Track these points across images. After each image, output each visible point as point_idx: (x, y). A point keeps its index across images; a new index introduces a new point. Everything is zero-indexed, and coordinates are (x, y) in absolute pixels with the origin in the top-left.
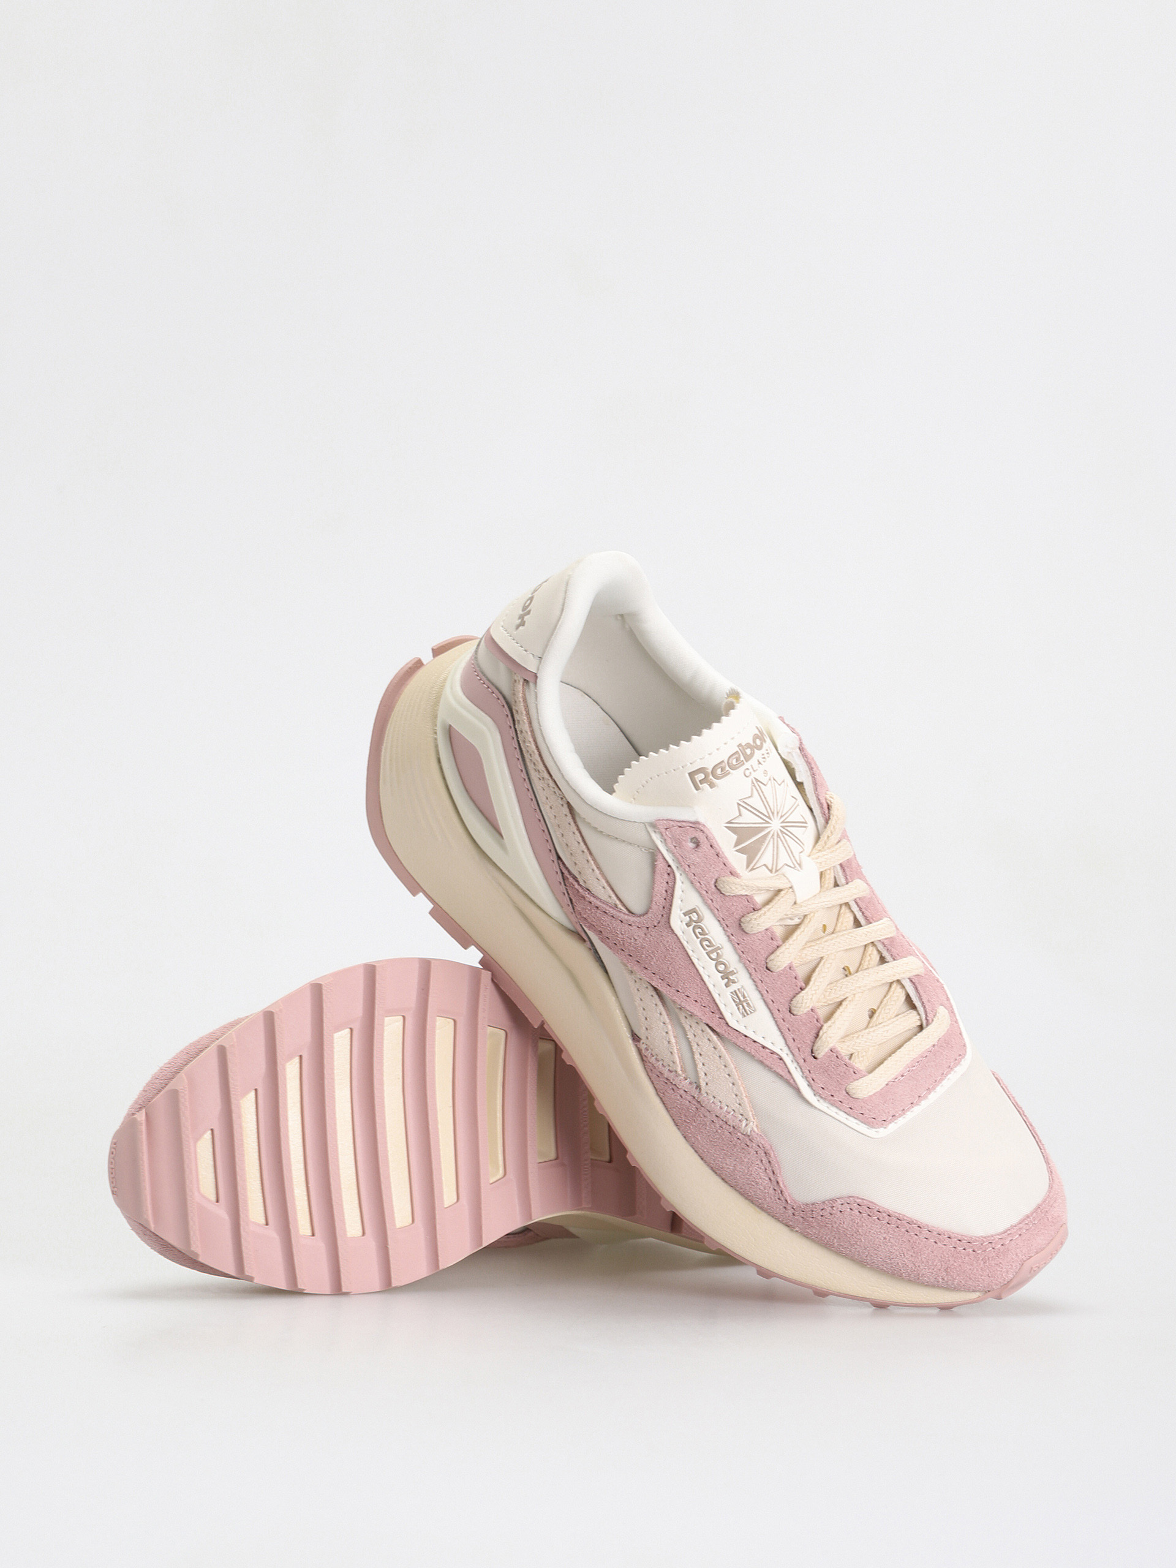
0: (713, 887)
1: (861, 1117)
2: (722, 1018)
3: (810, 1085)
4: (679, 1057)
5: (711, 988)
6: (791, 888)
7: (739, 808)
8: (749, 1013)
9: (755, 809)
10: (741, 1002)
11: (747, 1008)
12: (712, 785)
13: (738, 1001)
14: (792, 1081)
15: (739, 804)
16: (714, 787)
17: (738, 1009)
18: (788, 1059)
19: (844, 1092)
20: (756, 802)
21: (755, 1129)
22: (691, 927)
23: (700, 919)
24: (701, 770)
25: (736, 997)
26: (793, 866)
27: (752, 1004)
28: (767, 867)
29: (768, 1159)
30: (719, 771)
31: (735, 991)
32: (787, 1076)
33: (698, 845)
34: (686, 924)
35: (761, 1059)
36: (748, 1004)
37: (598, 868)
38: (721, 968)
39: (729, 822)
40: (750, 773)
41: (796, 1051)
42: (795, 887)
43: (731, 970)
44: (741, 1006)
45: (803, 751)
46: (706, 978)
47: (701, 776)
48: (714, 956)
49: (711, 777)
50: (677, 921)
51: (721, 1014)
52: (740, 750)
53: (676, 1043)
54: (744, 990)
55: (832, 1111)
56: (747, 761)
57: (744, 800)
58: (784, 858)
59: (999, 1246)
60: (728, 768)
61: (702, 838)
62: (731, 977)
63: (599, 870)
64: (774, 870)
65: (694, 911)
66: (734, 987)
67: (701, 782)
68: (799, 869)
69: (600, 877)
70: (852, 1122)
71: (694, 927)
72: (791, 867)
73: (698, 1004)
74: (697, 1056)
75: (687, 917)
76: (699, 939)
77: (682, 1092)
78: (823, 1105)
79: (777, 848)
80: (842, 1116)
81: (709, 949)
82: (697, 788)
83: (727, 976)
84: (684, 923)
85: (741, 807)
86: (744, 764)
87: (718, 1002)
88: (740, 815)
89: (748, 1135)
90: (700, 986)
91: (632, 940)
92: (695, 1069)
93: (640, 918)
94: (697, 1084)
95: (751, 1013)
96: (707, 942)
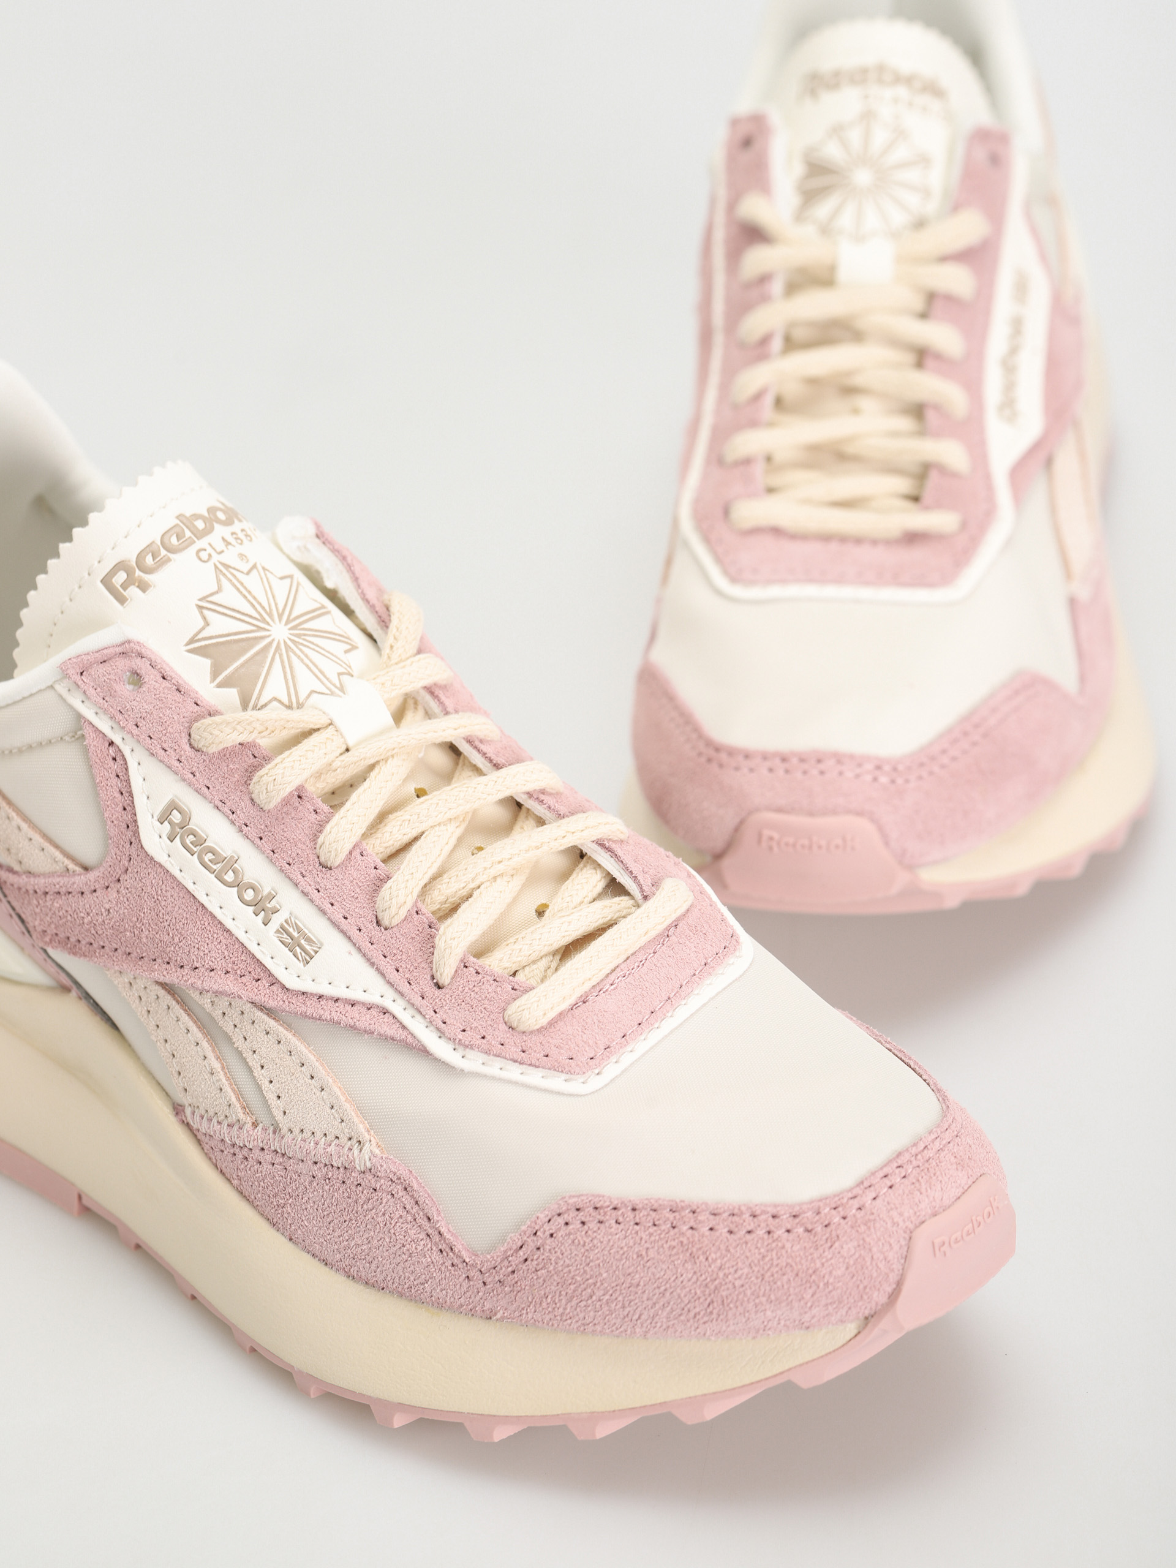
0: (187, 747)
1: (546, 1062)
2: (274, 981)
3: (442, 1034)
4: (234, 1090)
5: (243, 938)
6: (331, 724)
7: (201, 613)
8: (313, 954)
9: (233, 610)
11: (308, 948)
12: (144, 587)
13: (290, 941)
14: (410, 1040)
15: (200, 608)
16: (148, 589)
17: (295, 956)
18: (398, 1008)
19: (503, 1027)
20: (229, 597)
21: (377, 1151)
22: (178, 840)
23: (186, 818)
24: (120, 566)
25: (285, 936)
26: (327, 692)
27: (316, 937)
28: (280, 702)
29: (412, 1196)
30: (149, 560)
31: (282, 927)
32: (400, 1034)
33: (137, 678)
34: (168, 837)
35: (351, 1022)
36: (309, 940)
37: (24, 820)
38: (249, 895)
39: (191, 641)
40: (210, 555)
41: (405, 987)
42: (337, 721)
43: (265, 893)
44: (298, 950)
45: (323, 536)
46: (229, 924)
47: (121, 577)
48: (230, 877)
49: (138, 573)
51: (271, 975)
52: (181, 521)
53: (223, 1068)
54: (296, 918)
55: (494, 1067)
56: (198, 539)
58: (306, 682)
59: (854, 1211)
60: (163, 552)
61: (142, 666)
62: (269, 906)
63: (26, 822)
64: (295, 705)
65: (173, 806)
66: (277, 920)
67: (125, 586)
68: (341, 694)
69: (31, 833)
70: (535, 1077)
71: (182, 837)
72: (327, 694)
73: (231, 976)
74: (257, 1072)
75: (166, 822)
76: (197, 856)
77: (257, 1153)
78: (472, 1062)
79: (291, 667)
80: (514, 1072)
81: (219, 868)
82: (122, 600)
83: (262, 906)
84: (165, 837)
85: (205, 612)
86: (194, 542)
87: (259, 956)
88: (207, 624)
89: (370, 1170)
90: (224, 941)
91: (104, 915)
92: (260, 1097)
93: (101, 868)
94: (273, 1124)
95: (316, 952)
96: (210, 856)
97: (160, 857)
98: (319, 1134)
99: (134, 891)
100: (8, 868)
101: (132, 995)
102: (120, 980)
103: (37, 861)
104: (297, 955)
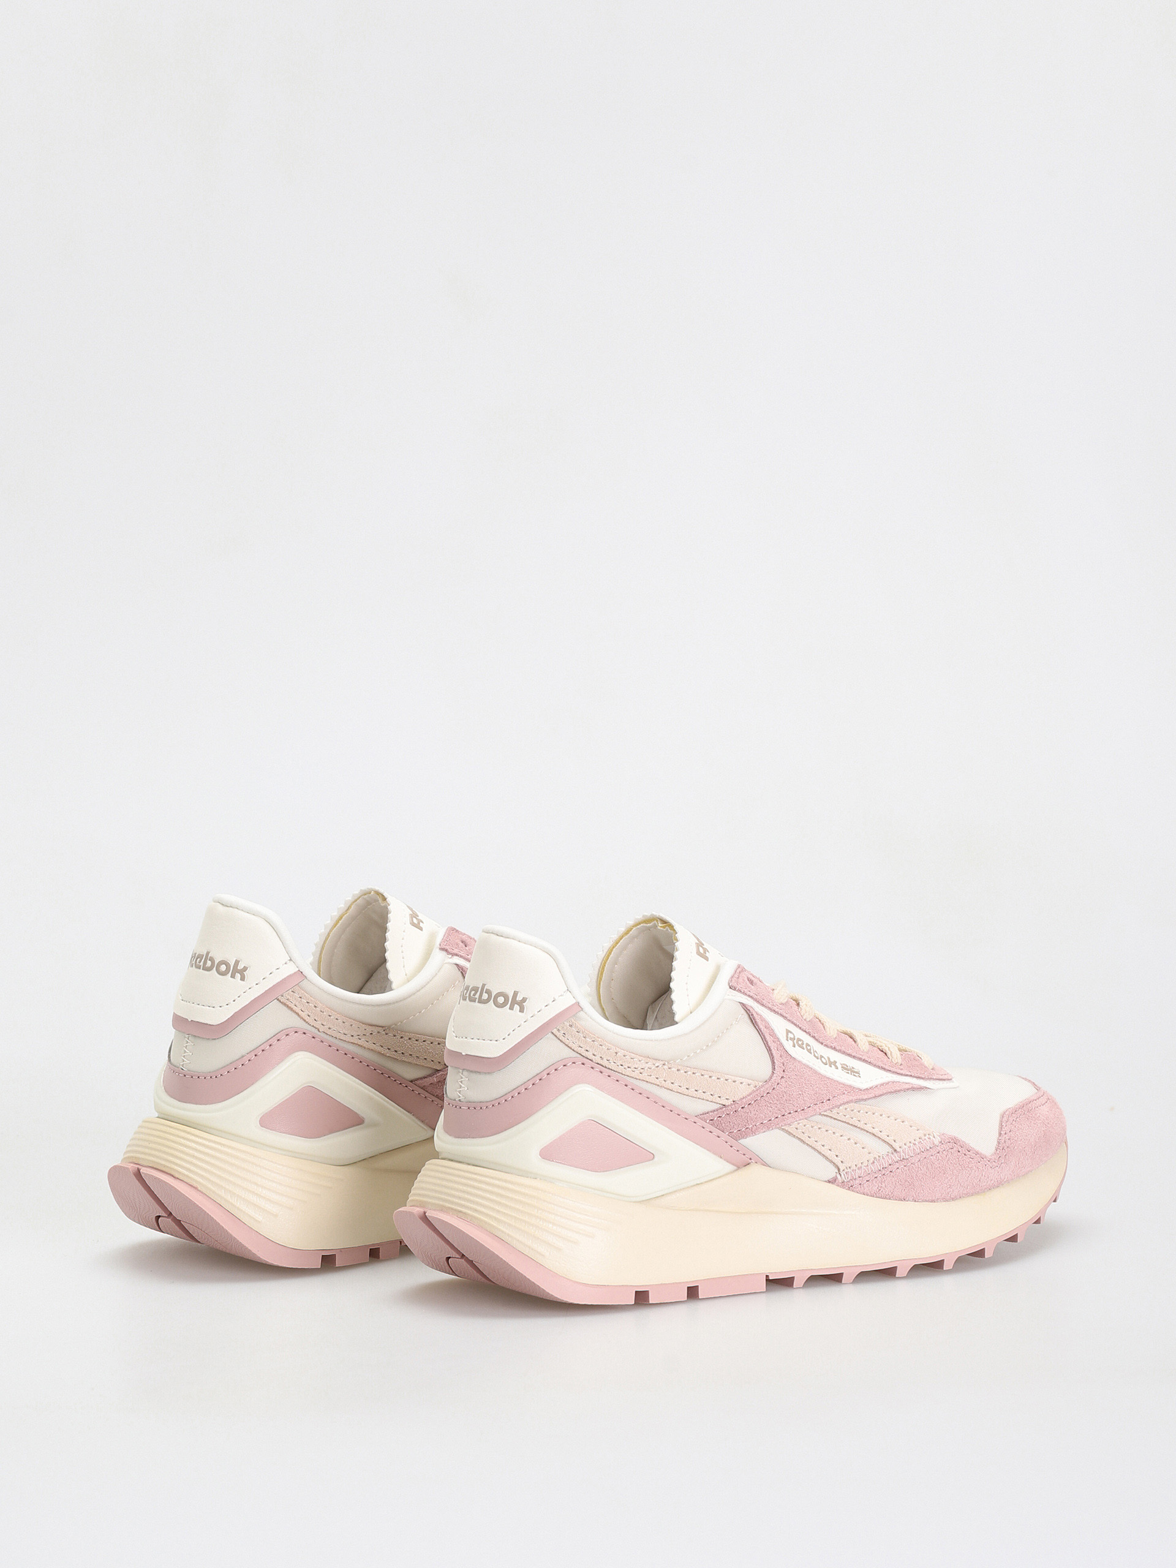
2: (856, 1089)
5: (835, 1078)
10: (849, 1070)
11: (855, 1070)
14: (912, 1086)
22: (796, 1045)
23: (793, 1034)
25: (846, 1070)
27: (854, 1066)
31: (842, 1067)
32: (908, 1086)
34: (793, 1046)
36: (853, 1068)
37: (727, 1075)
38: (824, 1060)
43: (827, 1057)
44: (853, 1073)
50: (788, 1048)
51: (853, 1087)
54: (843, 1061)
62: (832, 1061)
65: (788, 1031)
66: (839, 1065)
71: (796, 1043)
74: (873, 1131)
75: (789, 1040)
76: (804, 1049)
81: (812, 1051)
83: (830, 1062)
84: (791, 1047)
87: (844, 1082)
90: (830, 1083)
92: (880, 1141)
93: (774, 1075)
94: (890, 1150)
95: (859, 1072)
96: (808, 1047)
97: (794, 1054)
98: (913, 1141)
99: (791, 1077)
100: (722, 1106)
101: (799, 1134)
102: (791, 1129)
103: (742, 1091)
104: (854, 1075)
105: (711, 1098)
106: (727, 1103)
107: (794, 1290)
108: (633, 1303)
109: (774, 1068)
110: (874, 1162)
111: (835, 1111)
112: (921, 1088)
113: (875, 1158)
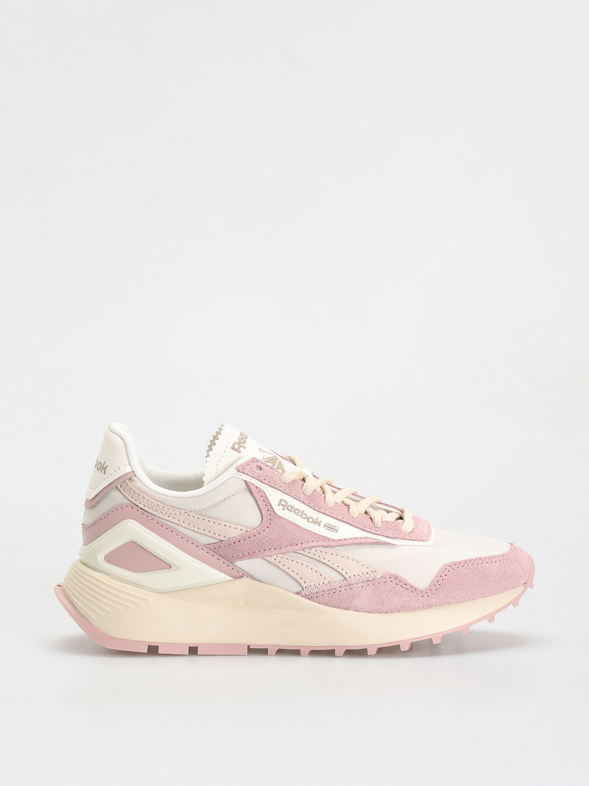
0: (281, 483)
2: (329, 539)
5: (314, 531)
10: (330, 527)
11: (335, 529)
18: (370, 536)
19: (403, 532)
21: (383, 571)
22: (286, 509)
24: (235, 443)
25: (327, 527)
30: (242, 441)
33: (259, 468)
34: (283, 509)
36: (335, 526)
38: (311, 520)
41: (370, 530)
43: (316, 518)
46: (308, 529)
47: (237, 446)
48: (304, 516)
49: (241, 444)
50: (278, 510)
51: (327, 538)
53: (319, 569)
54: (328, 522)
57: (264, 458)
62: (318, 521)
65: (281, 500)
66: (322, 524)
71: (287, 508)
73: (315, 542)
74: (332, 566)
75: (281, 505)
76: (293, 512)
81: (300, 514)
82: (239, 452)
83: (316, 522)
87: (321, 534)
88: (264, 455)
89: (383, 577)
90: (309, 534)
91: (266, 538)
92: (337, 572)
93: (261, 525)
94: (342, 578)
95: (338, 529)
96: (297, 511)
97: (282, 515)
98: (361, 574)
99: (275, 528)
100: (220, 541)
101: (276, 562)
102: (271, 559)
103: (234, 533)
104: (332, 531)
105: (213, 535)
106: (224, 539)
107: (269, 656)
108: (147, 652)
109: (262, 521)
110: (327, 584)
111: (307, 551)
112: (385, 544)
113: (329, 582)
